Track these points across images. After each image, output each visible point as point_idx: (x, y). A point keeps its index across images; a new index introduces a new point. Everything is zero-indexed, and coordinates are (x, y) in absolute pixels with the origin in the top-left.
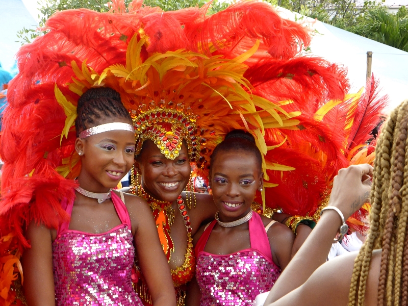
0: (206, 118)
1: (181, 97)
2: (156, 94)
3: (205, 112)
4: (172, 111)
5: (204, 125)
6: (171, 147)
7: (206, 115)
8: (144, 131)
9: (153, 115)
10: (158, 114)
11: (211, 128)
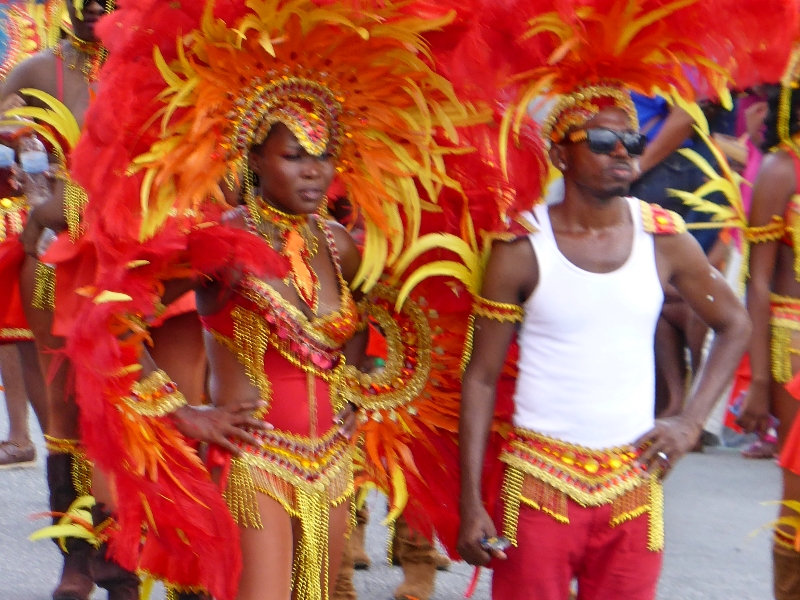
0: (358, 97)
1: (328, 63)
2: (293, 56)
3: (358, 88)
4: (313, 83)
5: (353, 105)
6: (314, 136)
7: (358, 92)
8: (271, 110)
9: (284, 87)
10: (292, 86)
11: (362, 113)
